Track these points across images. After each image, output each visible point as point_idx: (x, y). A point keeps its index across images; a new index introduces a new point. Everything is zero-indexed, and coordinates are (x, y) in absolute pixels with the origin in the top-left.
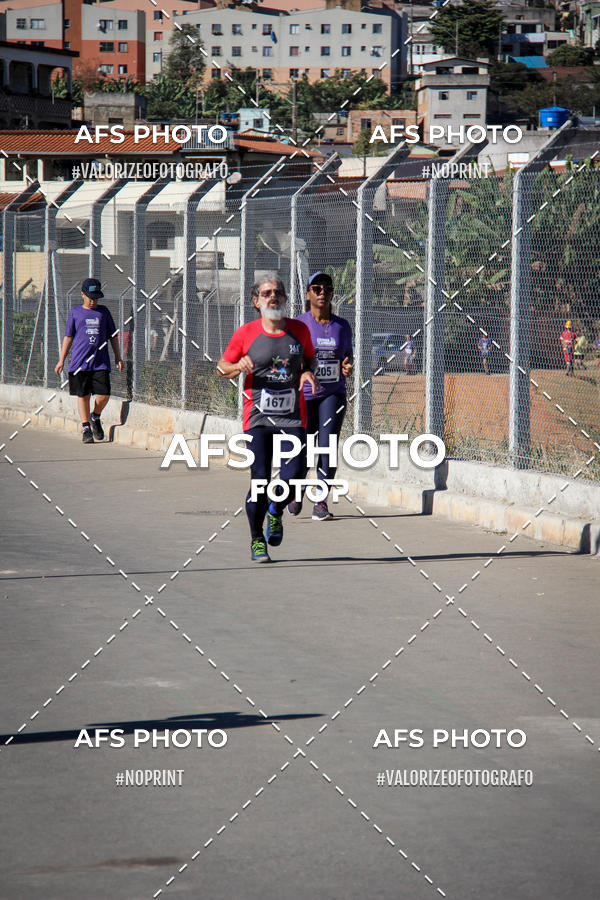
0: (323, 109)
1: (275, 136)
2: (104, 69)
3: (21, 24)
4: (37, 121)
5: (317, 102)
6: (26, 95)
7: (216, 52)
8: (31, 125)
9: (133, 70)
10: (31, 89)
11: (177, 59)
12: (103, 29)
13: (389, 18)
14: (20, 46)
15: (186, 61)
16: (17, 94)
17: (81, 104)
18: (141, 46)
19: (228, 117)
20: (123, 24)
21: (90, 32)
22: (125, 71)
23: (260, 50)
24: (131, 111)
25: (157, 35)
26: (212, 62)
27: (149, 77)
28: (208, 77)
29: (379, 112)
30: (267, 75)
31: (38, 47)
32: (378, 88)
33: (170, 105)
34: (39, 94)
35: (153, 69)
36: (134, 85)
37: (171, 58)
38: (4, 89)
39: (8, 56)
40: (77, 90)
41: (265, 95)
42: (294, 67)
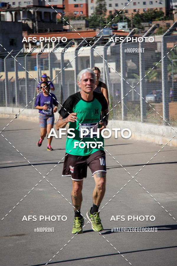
0: (144, 21)
1: (129, 31)
2: (76, 13)
3: (50, 0)
4: (52, 30)
5: (142, 19)
6: (48, 22)
7: (110, 5)
8: (50, 31)
9: (85, 13)
10: (50, 20)
11: (98, 9)
12: (75, 0)
14: (50, 7)
16: (46, 22)
17: (69, 24)
18: (87, 5)
19: (114, 26)
21: (71, 1)
22: (82, 13)
23: (124, 4)
24: (84, 25)
25: (92, 1)
26: (109, 9)
27: (90, 14)
28: (108, 13)
29: (162, 21)
30: (127, 12)
31: (55, 7)
32: (162, 14)
33: (96, 23)
34: (53, 21)
35: (91, 12)
36: (85, 17)
37: (96, 8)
38: (42, 21)
39: (43, 10)
40: (67, 20)
41: (126, 18)
42: (135, 8)
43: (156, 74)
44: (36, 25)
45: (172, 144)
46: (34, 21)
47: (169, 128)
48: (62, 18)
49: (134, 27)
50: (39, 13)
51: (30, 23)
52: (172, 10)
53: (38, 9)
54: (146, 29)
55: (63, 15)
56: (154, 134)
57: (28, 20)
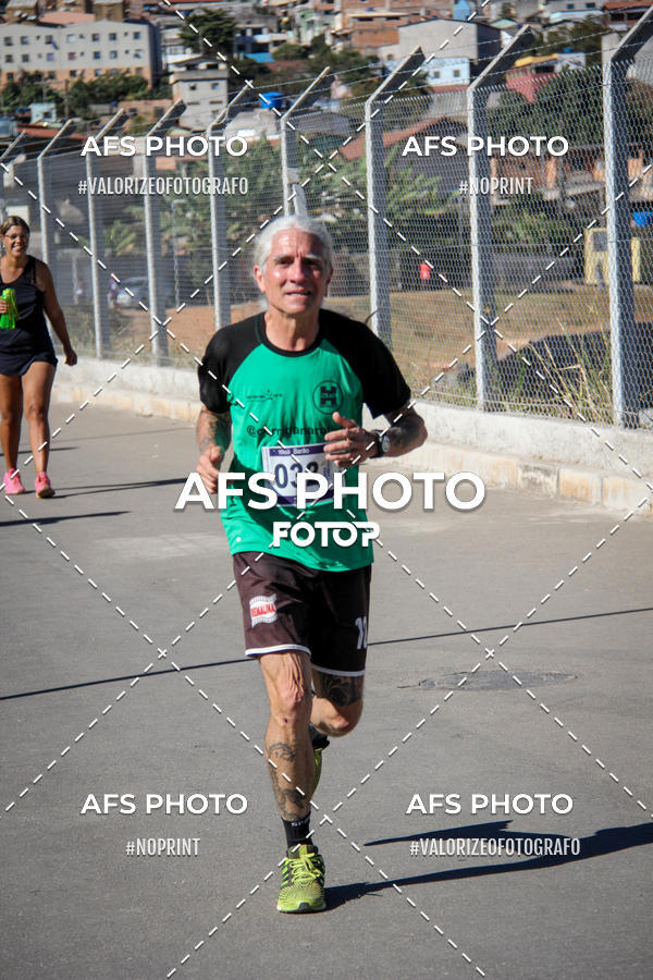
0: (97, 101)
5: (93, 96)
7: (9, 59)
13: (146, 27)
19: (22, 111)
23: (44, 56)
26: (5, 68)
28: (3, 79)
29: (142, 102)
32: (141, 83)
41: (50, 93)
42: (73, 68)
45: (177, 413)
47: (169, 372)
49: (72, 114)
52: (168, 74)
54: (102, 119)
56: (131, 389)
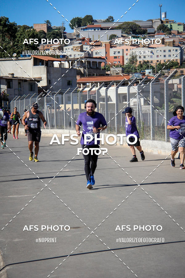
0: (164, 69)
1: (153, 76)
2: (115, 62)
3: (96, 53)
4: (98, 74)
6: (95, 69)
7: (140, 57)
8: (97, 75)
10: (97, 67)
11: (131, 59)
12: (114, 54)
13: (179, 48)
14: (96, 58)
15: (133, 59)
16: (93, 69)
17: (110, 71)
18: (123, 57)
19: (143, 72)
20: (119, 52)
21: (112, 54)
22: (120, 62)
24: (121, 71)
25: (127, 54)
26: (139, 60)
27: (125, 64)
28: (138, 63)
29: (178, 69)
30: (152, 62)
31: (100, 58)
33: (129, 70)
34: (98, 68)
35: (126, 62)
36: (122, 66)
38: (91, 68)
39: (91, 60)
40: (109, 67)
41: (151, 66)
42: (158, 60)
43: (173, 106)
44: (86, 71)
46: (85, 68)
48: (105, 66)
50: (89, 63)
51: (82, 70)
53: (88, 60)
54: (166, 74)
55: (106, 64)
57: (81, 67)
